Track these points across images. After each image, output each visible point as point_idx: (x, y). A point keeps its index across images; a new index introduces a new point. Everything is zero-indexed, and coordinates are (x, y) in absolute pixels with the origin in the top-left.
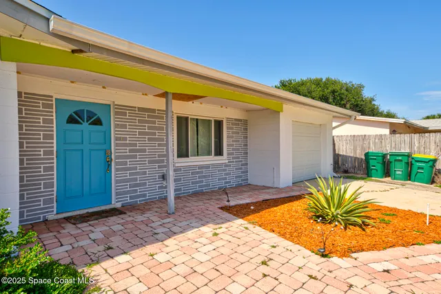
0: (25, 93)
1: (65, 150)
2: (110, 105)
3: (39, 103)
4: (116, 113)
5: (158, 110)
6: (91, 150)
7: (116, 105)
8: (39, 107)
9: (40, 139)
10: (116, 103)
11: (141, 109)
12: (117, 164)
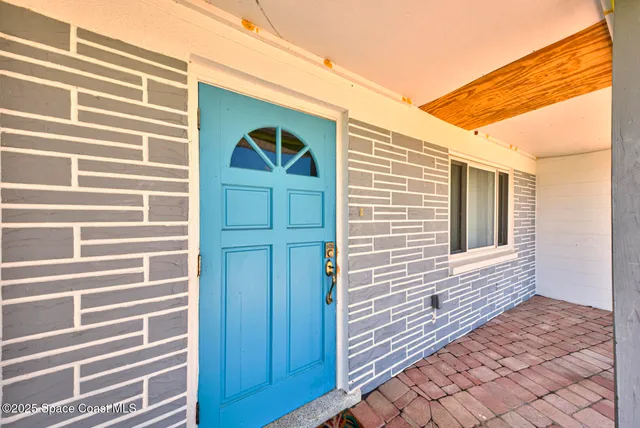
0: (82, 33)
1: (227, 251)
2: (335, 123)
3: (138, 81)
4: (352, 143)
5: (427, 144)
6: (291, 246)
7: (352, 121)
8: (138, 95)
9: (138, 216)
10: (350, 116)
11: (399, 138)
12: (349, 281)
